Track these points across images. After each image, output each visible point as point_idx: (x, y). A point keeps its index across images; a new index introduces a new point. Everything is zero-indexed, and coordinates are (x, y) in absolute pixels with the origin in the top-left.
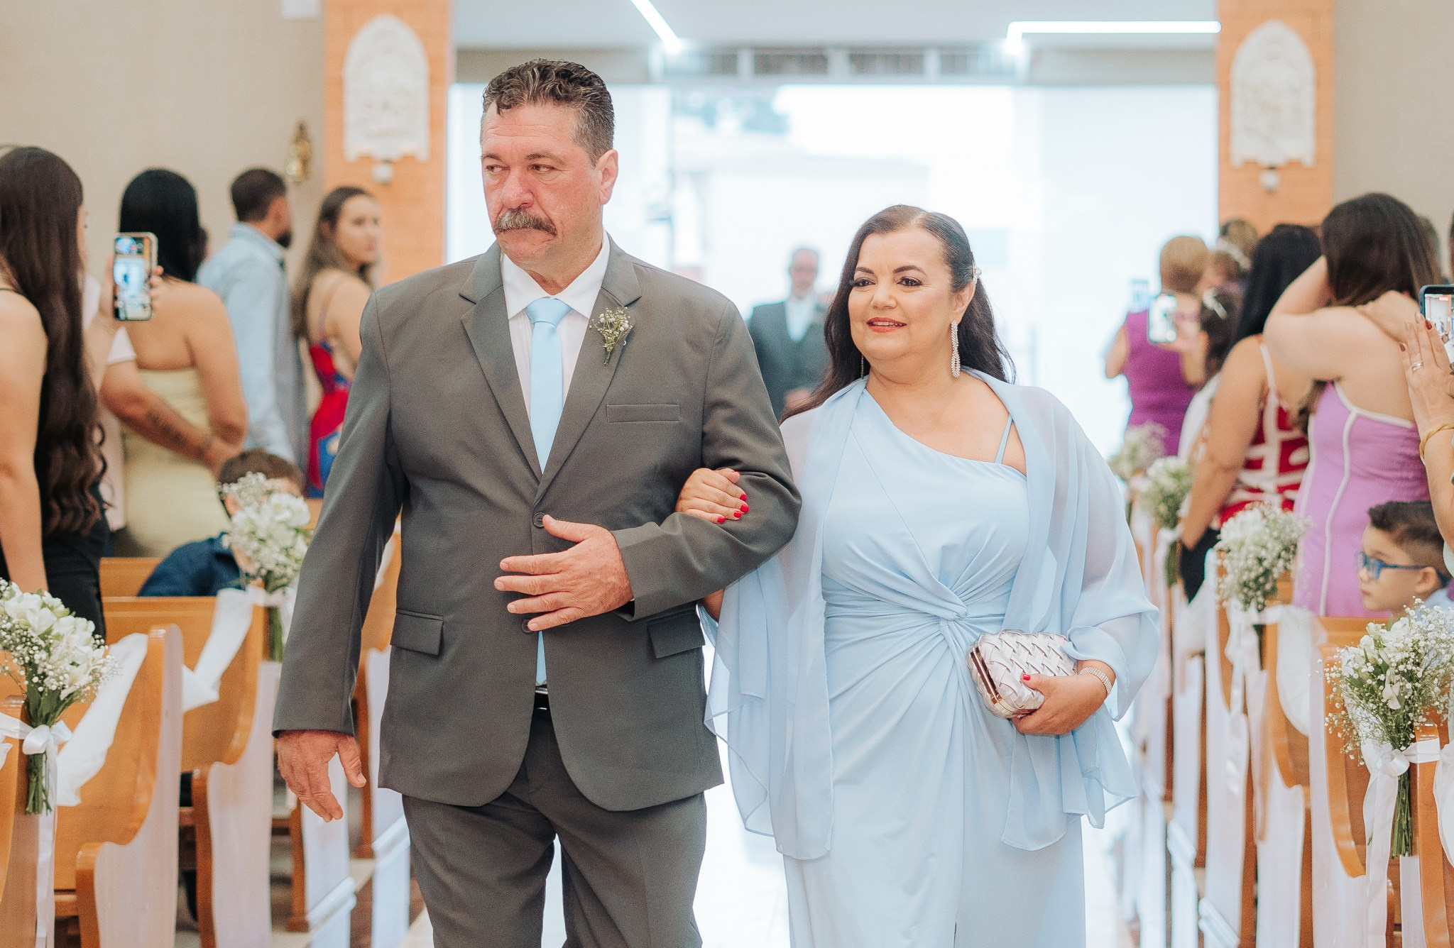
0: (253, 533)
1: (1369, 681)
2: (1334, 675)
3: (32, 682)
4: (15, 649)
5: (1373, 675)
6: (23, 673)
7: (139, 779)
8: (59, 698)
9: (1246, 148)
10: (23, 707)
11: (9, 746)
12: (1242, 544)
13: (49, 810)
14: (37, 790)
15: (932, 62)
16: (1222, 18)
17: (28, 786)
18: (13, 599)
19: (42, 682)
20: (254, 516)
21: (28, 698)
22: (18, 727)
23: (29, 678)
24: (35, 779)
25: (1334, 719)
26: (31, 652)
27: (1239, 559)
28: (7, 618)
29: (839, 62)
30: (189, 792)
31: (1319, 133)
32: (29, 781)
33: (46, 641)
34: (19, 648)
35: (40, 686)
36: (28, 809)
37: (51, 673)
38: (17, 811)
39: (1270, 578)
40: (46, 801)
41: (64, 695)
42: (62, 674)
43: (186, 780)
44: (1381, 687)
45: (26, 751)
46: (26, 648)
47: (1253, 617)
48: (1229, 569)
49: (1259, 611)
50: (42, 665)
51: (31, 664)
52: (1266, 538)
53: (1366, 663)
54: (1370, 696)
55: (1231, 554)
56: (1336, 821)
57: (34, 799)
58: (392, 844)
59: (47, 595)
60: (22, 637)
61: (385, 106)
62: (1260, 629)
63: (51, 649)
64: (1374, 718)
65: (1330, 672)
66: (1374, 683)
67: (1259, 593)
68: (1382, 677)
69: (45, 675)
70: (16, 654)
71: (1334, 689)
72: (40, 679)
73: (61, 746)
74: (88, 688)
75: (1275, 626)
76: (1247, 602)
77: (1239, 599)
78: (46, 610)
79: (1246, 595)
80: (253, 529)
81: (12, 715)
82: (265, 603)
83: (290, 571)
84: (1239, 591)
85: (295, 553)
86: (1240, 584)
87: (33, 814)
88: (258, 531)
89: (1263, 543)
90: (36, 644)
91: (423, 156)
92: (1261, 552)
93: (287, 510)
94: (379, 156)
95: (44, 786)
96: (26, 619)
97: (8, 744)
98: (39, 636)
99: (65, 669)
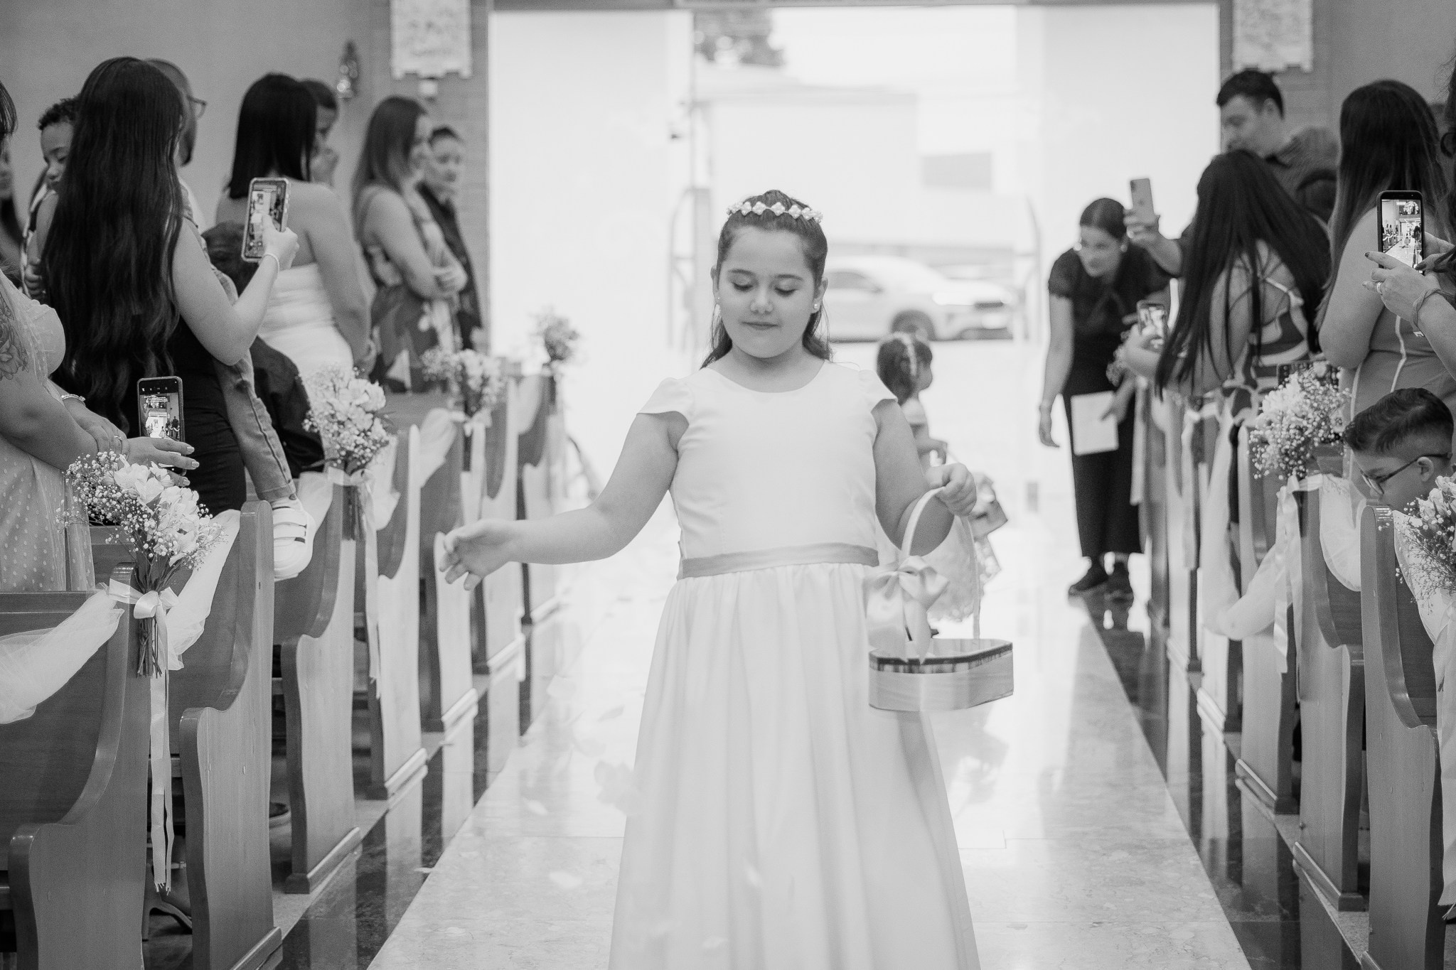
0: (333, 416)
1: (1439, 533)
3: (142, 549)
4: (125, 517)
5: (1442, 527)
6: (133, 540)
7: (236, 647)
8: (167, 564)
9: (1247, 55)
10: (133, 572)
11: (121, 611)
12: (1283, 415)
13: (159, 673)
14: (147, 653)
17: (139, 650)
18: (121, 469)
19: (152, 548)
20: (332, 400)
21: (137, 565)
22: (129, 593)
23: (139, 545)
24: (145, 642)
26: (141, 520)
27: (1281, 430)
28: (117, 487)
30: (281, 663)
31: (1316, 40)
32: (139, 644)
33: (155, 509)
34: (130, 516)
35: (150, 552)
36: (139, 672)
37: (160, 540)
38: (129, 673)
39: (1311, 446)
40: (156, 664)
41: (173, 560)
42: (171, 541)
43: (277, 652)
44: (1451, 538)
45: (136, 617)
46: (135, 517)
48: (1270, 440)
49: (1300, 479)
50: (151, 532)
51: (141, 531)
52: (1306, 408)
53: (1435, 516)
54: (1439, 547)
55: (1273, 425)
56: (1391, 674)
57: (144, 662)
58: (459, 718)
60: (131, 506)
61: (430, 25)
62: (1300, 496)
63: (160, 517)
64: (1443, 568)
66: (1444, 534)
67: (1300, 462)
68: (1451, 529)
69: (153, 543)
70: (126, 523)
72: (149, 545)
73: (168, 611)
74: (196, 553)
76: (1288, 471)
78: (153, 479)
79: (1287, 464)
80: (333, 412)
81: (123, 582)
82: (344, 482)
83: (368, 453)
84: (1279, 461)
85: (373, 435)
86: (1281, 454)
87: (143, 676)
88: (338, 415)
89: (1304, 414)
90: (145, 512)
91: (466, 72)
92: (1302, 422)
93: (365, 394)
94: (425, 72)
95: (154, 650)
96: (135, 488)
97: (119, 609)
98: (148, 504)
99: (173, 536)
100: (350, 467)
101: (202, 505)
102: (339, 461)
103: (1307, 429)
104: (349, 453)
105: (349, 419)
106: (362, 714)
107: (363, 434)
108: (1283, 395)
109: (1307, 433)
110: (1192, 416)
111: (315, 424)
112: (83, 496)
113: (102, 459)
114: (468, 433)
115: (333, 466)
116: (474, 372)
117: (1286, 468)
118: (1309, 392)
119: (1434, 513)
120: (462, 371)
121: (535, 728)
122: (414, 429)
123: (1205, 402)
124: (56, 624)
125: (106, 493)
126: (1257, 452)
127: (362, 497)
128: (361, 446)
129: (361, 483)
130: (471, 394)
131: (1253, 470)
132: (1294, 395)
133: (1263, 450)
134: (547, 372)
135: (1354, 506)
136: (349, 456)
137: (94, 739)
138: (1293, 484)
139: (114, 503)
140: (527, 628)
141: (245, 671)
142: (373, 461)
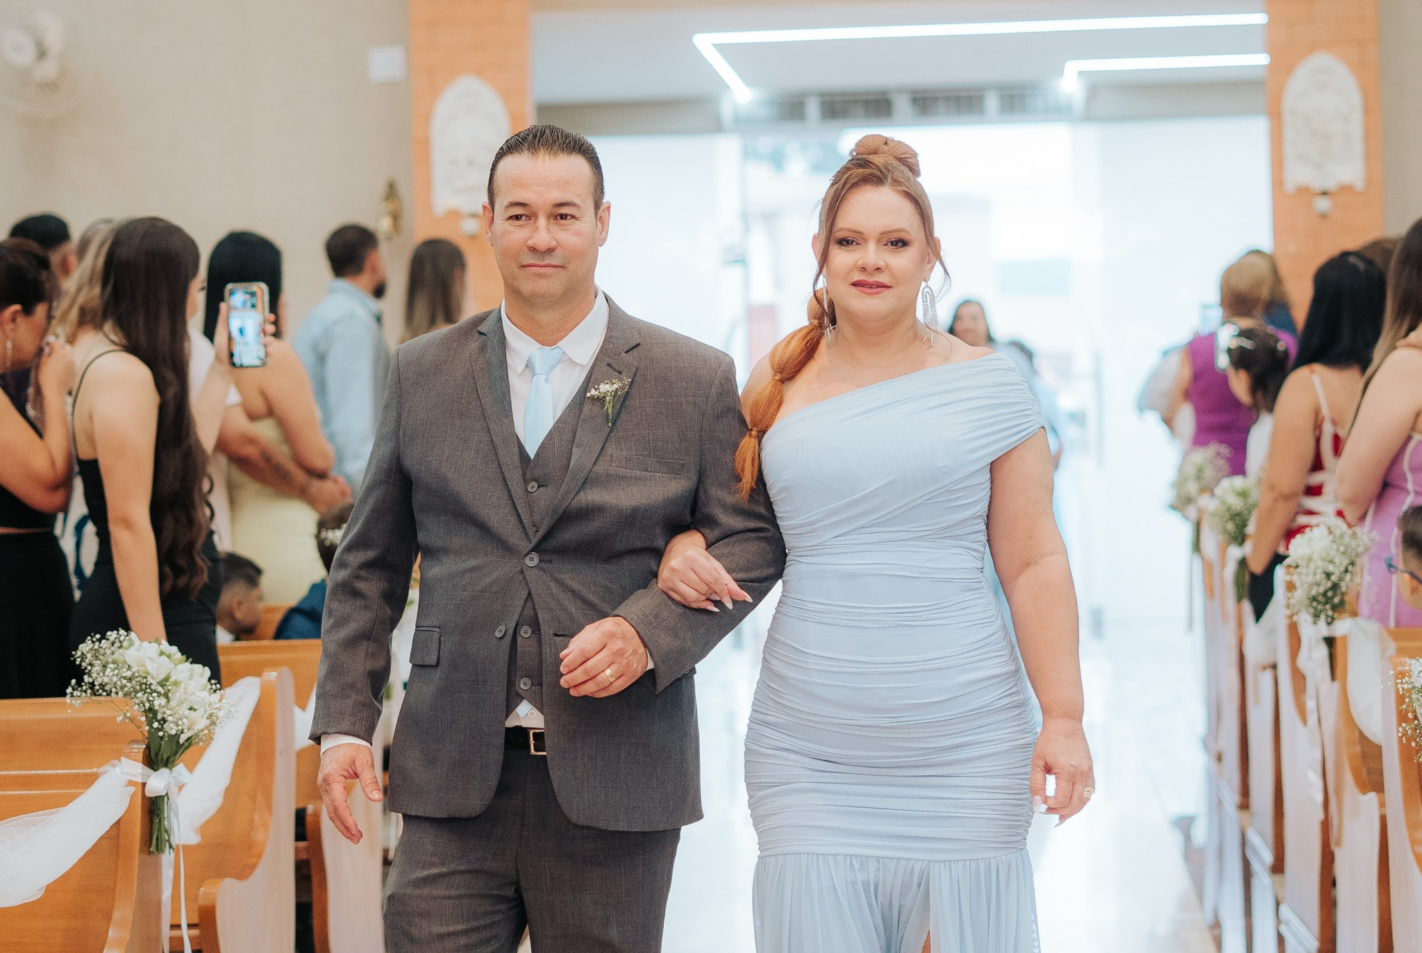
2: (1406, 686)
3: (153, 728)
4: (135, 696)
6: (143, 719)
7: (256, 817)
8: (178, 742)
9: (1298, 175)
10: (144, 752)
11: (132, 789)
12: (1310, 560)
13: (171, 850)
14: (159, 830)
15: (992, 102)
16: (1272, 50)
17: (151, 828)
18: (132, 648)
19: (162, 727)
21: (148, 743)
22: (140, 771)
23: (150, 724)
24: (158, 820)
25: (1407, 728)
26: (151, 698)
27: (1307, 575)
28: (127, 667)
29: (902, 105)
30: (304, 827)
31: (1368, 157)
32: (151, 822)
33: (165, 687)
34: (139, 695)
35: (161, 731)
36: (151, 849)
37: (170, 718)
38: (141, 851)
39: (1338, 592)
40: (168, 841)
41: (183, 738)
42: (181, 719)
43: (300, 815)
45: (148, 794)
46: (146, 695)
47: (1323, 629)
48: (1298, 584)
49: (1329, 624)
50: (161, 710)
51: (151, 710)
52: (1333, 553)
55: (1299, 569)
57: (157, 839)
59: (165, 643)
60: (142, 684)
61: (470, 162)
62: (1330, 642)
63: (170, 695)
65: (1402, 683)
67: (1328, 607)
69: (164, 720)
70: (137, 701)
71: (1407, 700)
72: (160, 724)
73: (180, 788)
74: (206, 731)
75: (1345, 638)
76: (1316, 616)
77: (1308, 612)
78: (164, 657)
79: (1315, 609)
81: (134, 760)
84: (1308, 606)
86: (1309, 598)
87: (156, 854)
89: (1330, 558)
90: (155, 691)
92: (1329, 567)
94: (465, 210)
95: (167, 827)
96: (145, 667)
97: (131, 787)
98: (158, 683)
99: (183, 714)
101: (213, 681)
103: (1333, 574)
108: (1309, 540)
109: (1334, 578)
110: (1235, 553)
112: (94, 675)
113: (112, 639)
117: (1315, 613)
124: (65, 804)
125: (116, 671)
132: (1321, 540)
135: (1383, 651)
137: (108, 918)
139: (124, 681)
141: (266, 838)
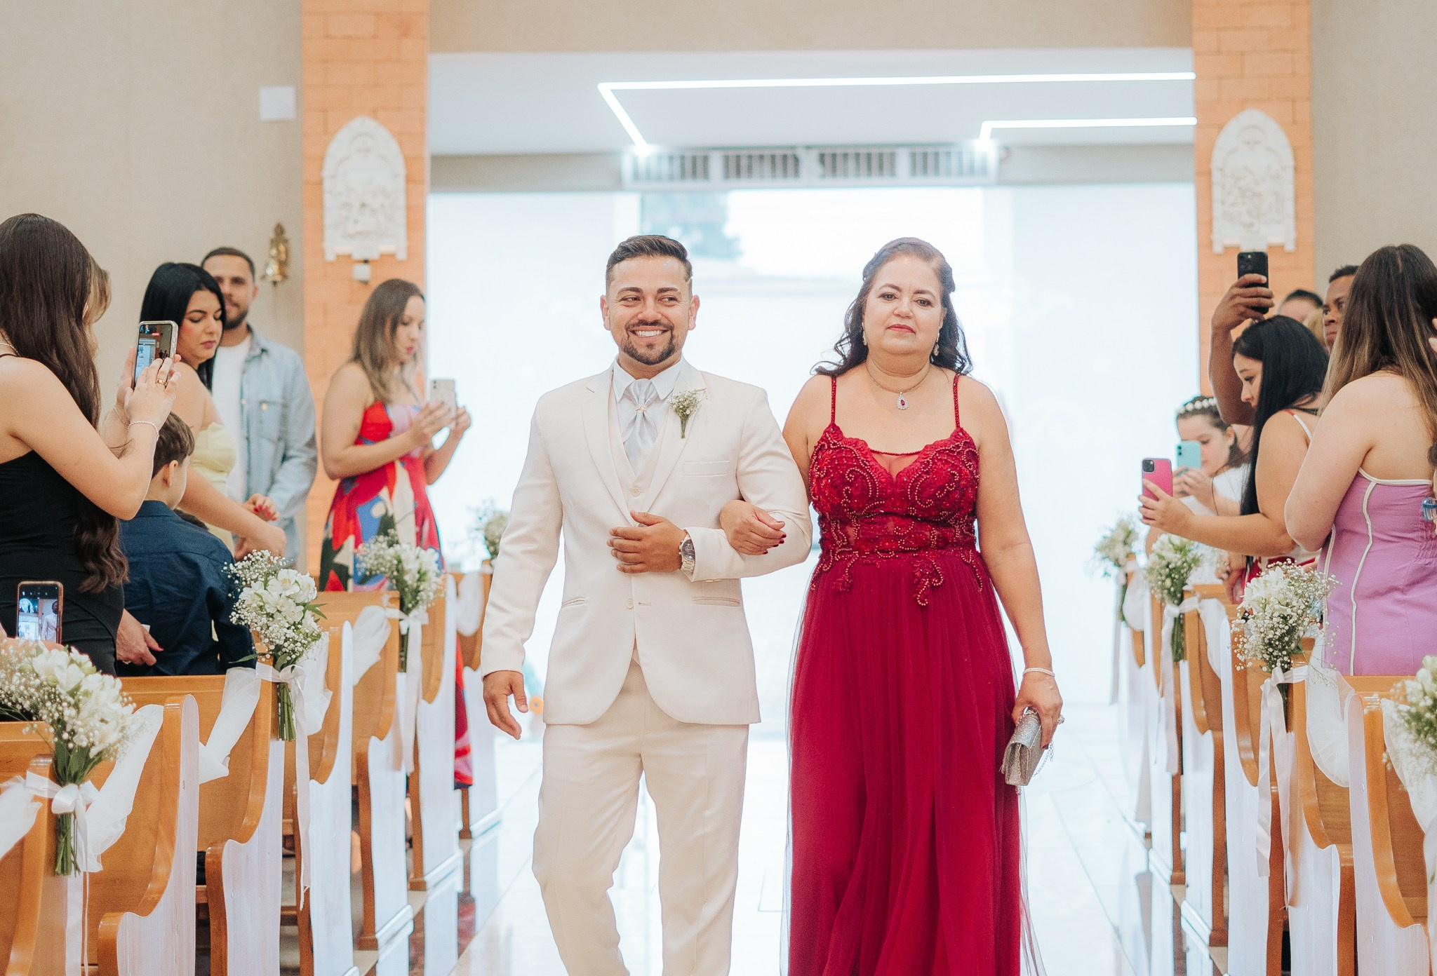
0: (262, 608)
3: (61, 739)
4: (43, 706)
6: (52, 730)
7: (158, 850)
8: (87, 756)
9: (1227, 235)
10: (52, 765)
11: (38, 805)
12: (1266, 603)
14: (65, 851)
15: (903, 161)
17: (57, 848)
18: (40, 656)
19: (72, 739)
20: (261, 592)
21: (56, 756)
22: (47, 786)
23: (58, 735)
24: (64, 840)
26: (60, 708)
28: (35, 674)
29: (809, 162)
30: (205, 870)
31: (1299, 220)
32: (57, 842)
33: (75, 697)
34: (48, 704)
35: (70, 742)
36: (57, 870)
37: (81, 730)
38: (46, 871)
39: (1295, 636)
40: (75, 863)
41: (93, 752)
42: (92, 731)
43: (201, 859)
45: (55, 811)
46: (55, 705)
49: (1285, 670)
50: (71, 722)
51: (60, 721)
52: (1290, 596)
53: (1424, 698)
54: (1429, 730)
56: (1381, 872)
57: (63, 860)
58: (394, 936)
60: (50, 694)
61: (364, 206)
62: (1285, 689)
63: (81, 705)
67: (1284, 653)
69: (73, 733)
70: (44, 713)
72: (69, 736)
73: (88, 807)
74: (118, 745)
75: (1301, 684)
76: (1272, 662)
77: (1263, 659)
78: (74, 666)
79: (1271, 655)
80: (262, 604)
81: (41, 774)
82: (273, 679)
83: (299, 648)
84: (1263, 651)
85: (304, 629)
86: (1266, 645)
87: (62, 876)
88: (266, 606)
89: (1288, 601)
90: (65, 701)
91: (402, 255)
92: (1286, 610)
93: (296, 585)
94: (358, 255)
95: (73, 845)
96: (54, 676)
97: (36, 803)
98: (68, 693)
99: (95, 726)
100: (280, 662)
101: (125, 694)
102: (268, 656)
103: (1291, 618)
104: (278, 648)
105: (278, 611)
106: (292, 930)
107: (293, 627)
108: (1266, 582)
109: (1291, 621)
110: (1172, 610)
111: (242, 616)
114: (404, 632)
115: (262, 662)
116: (411, 566)
117: (1270, 659)
118: (1292, 578)
119: (1422, 694)
120: (397, 565)
121: (476, 945)
122: (347, 625)
123: (1185, 596)
125: (23, 680)
126: (1239, 642)
127: (292, 694)
128: (291, 640)
129: (292, 679)
130: (406, 589)
131: (1235, 661)
132: (1277, 582)
133: (1245, 640)
134: (488, 570)
135: (1342, 699)
136: (278, 651)
137: (9, 941)
138: (1278, 676)
139: (33, 690)
140: (466, 842)
141: (168, 875)
142: (304, 655)
